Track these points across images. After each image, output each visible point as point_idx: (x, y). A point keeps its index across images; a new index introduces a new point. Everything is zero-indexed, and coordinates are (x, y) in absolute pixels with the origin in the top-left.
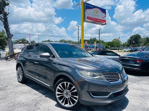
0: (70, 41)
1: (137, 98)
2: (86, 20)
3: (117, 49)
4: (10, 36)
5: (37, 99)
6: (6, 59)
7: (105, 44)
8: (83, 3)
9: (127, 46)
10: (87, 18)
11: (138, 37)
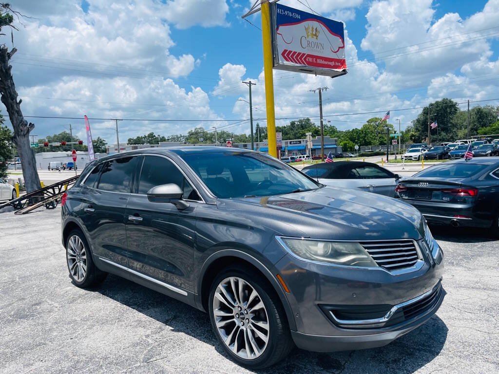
0: (223, 133)
1: (473, 316)
2: (280, 62)
3: (383, 154)
4: (22, 127)
5: (150, 341)
6: (16, 206)
7: (339, 137)
8: (266, 5)
9: (415, 141)
10: (283, 54)
11: (448, 110)
